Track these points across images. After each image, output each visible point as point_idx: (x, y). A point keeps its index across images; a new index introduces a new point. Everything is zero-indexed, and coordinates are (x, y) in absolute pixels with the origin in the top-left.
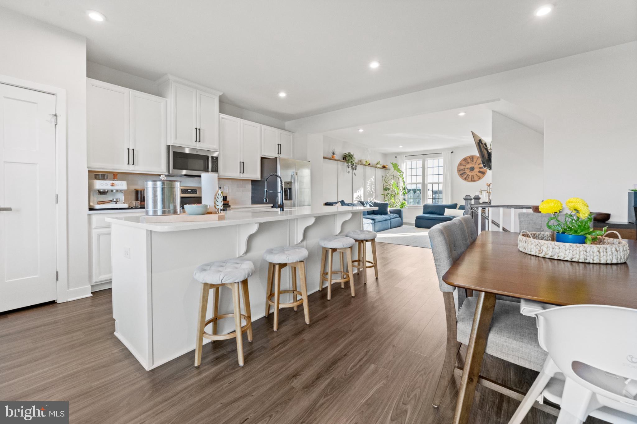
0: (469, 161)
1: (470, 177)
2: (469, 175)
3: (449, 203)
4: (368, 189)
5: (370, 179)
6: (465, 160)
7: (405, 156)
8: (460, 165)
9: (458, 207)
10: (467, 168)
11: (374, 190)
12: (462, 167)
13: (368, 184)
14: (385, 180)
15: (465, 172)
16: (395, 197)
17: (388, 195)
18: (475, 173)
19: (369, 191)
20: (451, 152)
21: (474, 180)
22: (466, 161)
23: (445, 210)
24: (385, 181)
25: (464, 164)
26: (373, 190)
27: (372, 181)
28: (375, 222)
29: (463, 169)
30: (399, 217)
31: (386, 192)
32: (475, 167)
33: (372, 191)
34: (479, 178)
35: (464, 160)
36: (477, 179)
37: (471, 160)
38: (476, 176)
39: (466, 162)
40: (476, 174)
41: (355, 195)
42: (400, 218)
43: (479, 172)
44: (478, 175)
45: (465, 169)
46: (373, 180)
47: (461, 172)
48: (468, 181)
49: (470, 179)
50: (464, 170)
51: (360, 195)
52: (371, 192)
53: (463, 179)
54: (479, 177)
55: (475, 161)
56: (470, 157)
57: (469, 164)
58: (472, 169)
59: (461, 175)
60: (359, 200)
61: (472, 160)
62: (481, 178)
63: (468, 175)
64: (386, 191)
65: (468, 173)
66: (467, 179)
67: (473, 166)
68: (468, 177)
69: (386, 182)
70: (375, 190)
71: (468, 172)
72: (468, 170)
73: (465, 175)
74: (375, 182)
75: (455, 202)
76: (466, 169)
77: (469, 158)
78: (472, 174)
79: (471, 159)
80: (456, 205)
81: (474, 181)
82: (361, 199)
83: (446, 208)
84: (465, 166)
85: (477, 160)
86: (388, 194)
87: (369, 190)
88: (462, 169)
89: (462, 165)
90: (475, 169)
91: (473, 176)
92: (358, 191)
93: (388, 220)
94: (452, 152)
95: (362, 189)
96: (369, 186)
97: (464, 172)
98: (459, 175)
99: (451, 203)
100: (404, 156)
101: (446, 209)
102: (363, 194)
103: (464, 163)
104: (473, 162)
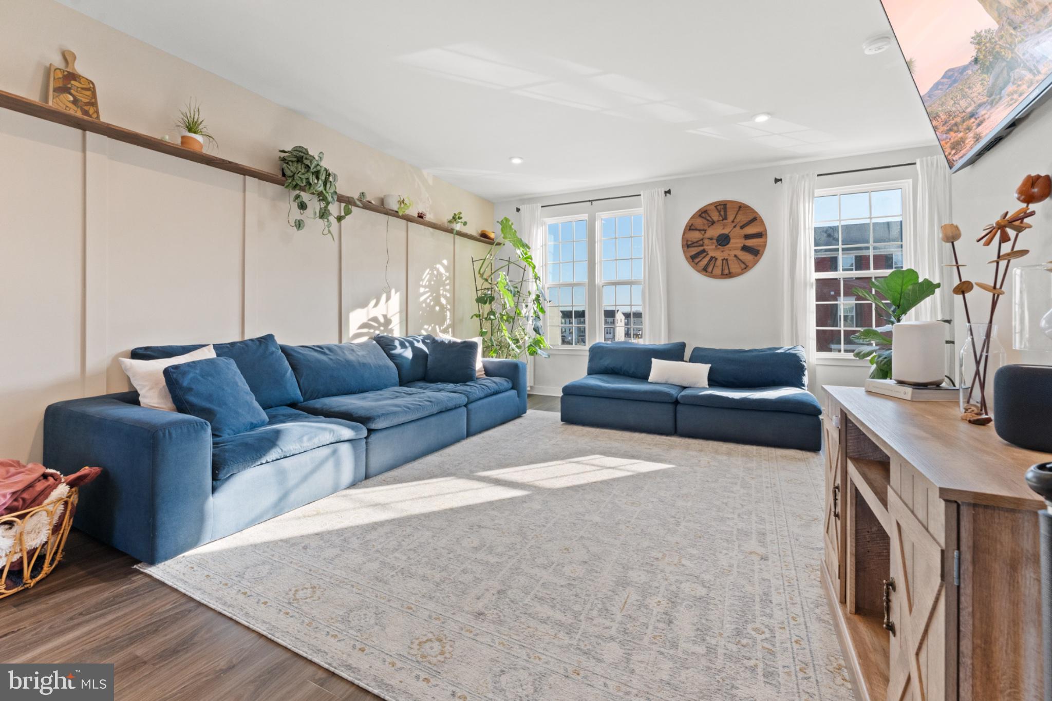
0: (715, 216)
1: (719, 262)
2: (716, 259)
3: (661, 341)
4: (422, 299)
5: (433, 268)
6: (703, 215)
7: (542, 207)
8: (690, 229)
9: (688, 354)
10: (711, 239)
11: (448, 303)
12: (696, 235)
13: (425, 283)
14: (481, 272)
15: (704, 251)
16: (513, 322)
17: (492, 317)
18: (733, 253)
19: (428, 305)
20: (666, 192)
21: (730, 273)
22: (705, 218)
23: (650, 363)
24: (482, 275)
25: (702, 228)
26: (443, 301)
27: (440, 274)
28: (370, 431)
29: (697, 242)
30: (513, 388)
31: (487, 308)
32: (731, 235)
33: (438, 303)
34: (743, 266)
35: (700, 216)
36: (739, 270)
37: (720, 215)
38: (736, 261)
39: (708, 220)
40: (735, 256)
41: (356, 319)
42: (513, 393)
43: (745, 248)
44: (741, 258)
45: (702, 240)
46: (442, 270)
47: (694, 251)
48: (712, 275)
49: (718, 271)
50: (701, 242)
51: (385, 316)
52: (437, 308)
53: (699, 271)
54: (744, 263)
55: (730, 218)
56: (716, 207)
57: (715, 226)
58: (723, 240)
59: (693, 259)
60: (377, 332)
61: (722, 213)
62: (750, 266)
63: (712, 258)
64: (485, 303)
65: (711, 254)
66: (710, 269)
67: (726, 231)
68: (712, 263)
69: (485, 276)
70: (453, 301)
71: (712, 250)
72: (713, 243)
73: (704, 257)
74: (453, 278)
75: (677, 340)
76: (706, 242)
77: (713, 207)
78: (726, 256)
79: (719, 212)
80: (683, 345)
81: (730, 275)
82: (392, 331)
83: (656, 358)
84: (703, 232)
85: (737, 214)
86: (492, 312)
87: (425, 301)
88: (695, 240)
89: (696, 230)
90: (732, 241)
91: (727, 260)
92: (373, 302)
93: (460, 407)
94: (668, 192)
95: (396, 298)
96: (425, 287)
97: (701, 248)
98: (687, 258)
99: (667, 342)
100: (540, 205)
101: (653, 360)
102: (400, 312)
103: (699, 222)
104: (725, 221)
